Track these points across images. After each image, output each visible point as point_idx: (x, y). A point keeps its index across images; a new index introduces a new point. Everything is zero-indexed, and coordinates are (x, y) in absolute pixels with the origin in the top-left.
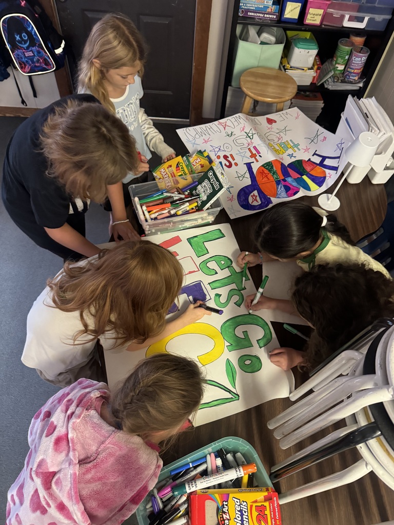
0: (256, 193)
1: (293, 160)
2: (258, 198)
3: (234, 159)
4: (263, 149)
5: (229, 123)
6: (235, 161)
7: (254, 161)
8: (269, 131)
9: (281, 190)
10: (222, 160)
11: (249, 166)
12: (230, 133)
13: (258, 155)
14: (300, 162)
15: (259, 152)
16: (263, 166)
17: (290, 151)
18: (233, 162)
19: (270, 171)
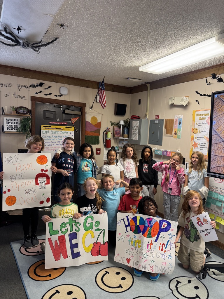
0: (162, 228)
5: (149, 268)
6: (160, 246)
10: (164, 249)
11: (156, 241)
12: (152, 262)
15: (148, 244)
16: (151, 237)
17: (134, 239)
19: (150, 233)
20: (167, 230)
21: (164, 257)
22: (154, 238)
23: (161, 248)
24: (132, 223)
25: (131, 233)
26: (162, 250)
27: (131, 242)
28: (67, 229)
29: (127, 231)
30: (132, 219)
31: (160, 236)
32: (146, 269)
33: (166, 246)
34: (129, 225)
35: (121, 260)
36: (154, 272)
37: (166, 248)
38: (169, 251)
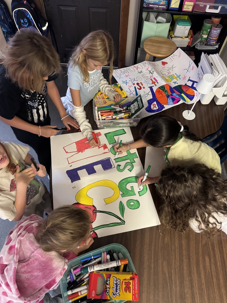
0: (155, 103)
1: (176, 85)
2: (156, 106)
3: (142, 85)
4: (159, 79)
5: (139, 66)
6: (143, 86)
7: (154, 85)
8: (163, 69)
9: (170, 100)
10: (136, 85)
11: (151, 88)
12: (140, 71)
13: (156, 82)
14: (180, 86)
15: (157, 81)
16: (159, 88)
17: (175, 80)
18: (142, 87)
19: (163, 90)
21: (132, 79)
22: (155, 88)
23: (140, 85)
24: (191, 91)
25: (182, 82)
27: (176, 76)
29: (189, 80)
30: (194, 96)
32: (142, 65)
33: (137, 89)
34: (192, 86)
37: (135, 87)
38: (129, 87)
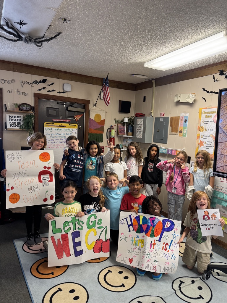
1: (138, 234)
2: (166, 224)
5: (152, 268)
6: (163, 245)
7: (156, 241)
8: (136, 256)
9: (156, 222)
12: (155, 262)
13: (152, 243)
16: (154, 237)
17: (137, 239)
19: (154, 233)
20: (170, 230)
21: (167, 257)
22: (157, 238)
23: (165, 248)
24: (134, 223)
25: (134, 233)
26: (166, 250)
27: (133, 242)
28: (70, 227)
29: (130, 231)
30: (135, 218)
31: (163, 236)
32: (149, 268)
33: (169, 246)
34: (132, 225)
35: (123, 260)
36: (157, 272)
37: (169, 248)
38: (173, 251)
